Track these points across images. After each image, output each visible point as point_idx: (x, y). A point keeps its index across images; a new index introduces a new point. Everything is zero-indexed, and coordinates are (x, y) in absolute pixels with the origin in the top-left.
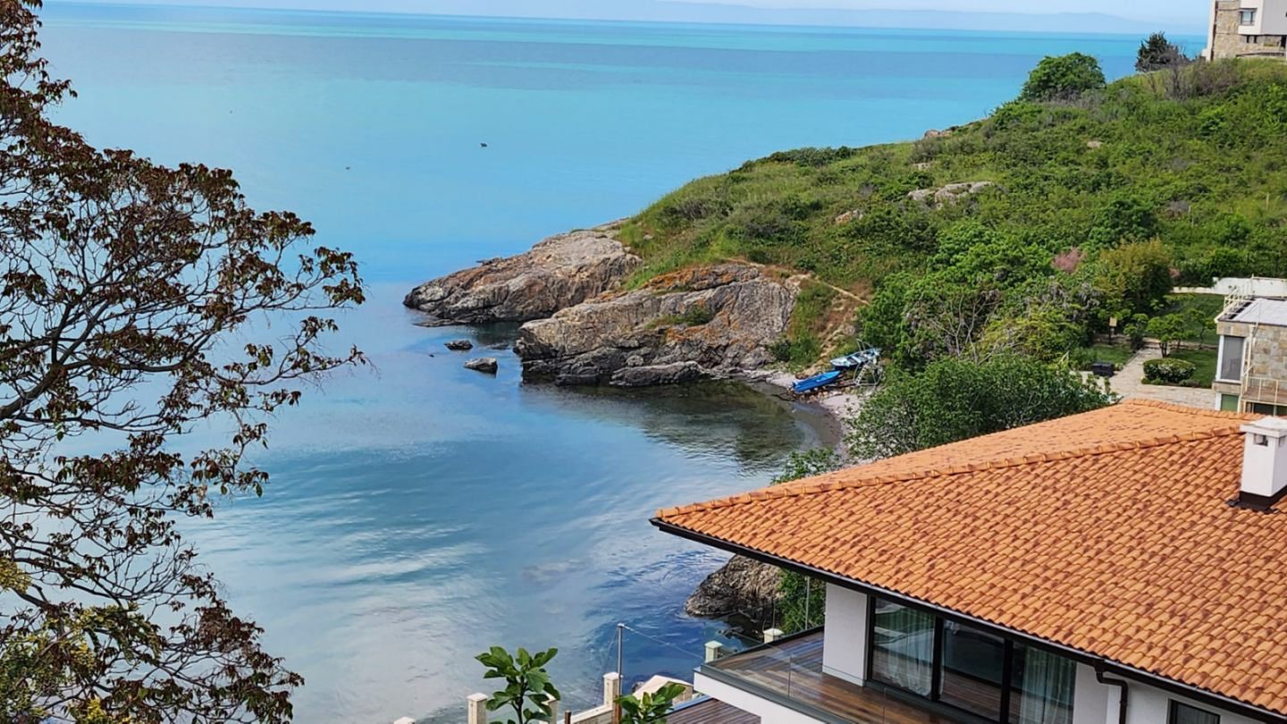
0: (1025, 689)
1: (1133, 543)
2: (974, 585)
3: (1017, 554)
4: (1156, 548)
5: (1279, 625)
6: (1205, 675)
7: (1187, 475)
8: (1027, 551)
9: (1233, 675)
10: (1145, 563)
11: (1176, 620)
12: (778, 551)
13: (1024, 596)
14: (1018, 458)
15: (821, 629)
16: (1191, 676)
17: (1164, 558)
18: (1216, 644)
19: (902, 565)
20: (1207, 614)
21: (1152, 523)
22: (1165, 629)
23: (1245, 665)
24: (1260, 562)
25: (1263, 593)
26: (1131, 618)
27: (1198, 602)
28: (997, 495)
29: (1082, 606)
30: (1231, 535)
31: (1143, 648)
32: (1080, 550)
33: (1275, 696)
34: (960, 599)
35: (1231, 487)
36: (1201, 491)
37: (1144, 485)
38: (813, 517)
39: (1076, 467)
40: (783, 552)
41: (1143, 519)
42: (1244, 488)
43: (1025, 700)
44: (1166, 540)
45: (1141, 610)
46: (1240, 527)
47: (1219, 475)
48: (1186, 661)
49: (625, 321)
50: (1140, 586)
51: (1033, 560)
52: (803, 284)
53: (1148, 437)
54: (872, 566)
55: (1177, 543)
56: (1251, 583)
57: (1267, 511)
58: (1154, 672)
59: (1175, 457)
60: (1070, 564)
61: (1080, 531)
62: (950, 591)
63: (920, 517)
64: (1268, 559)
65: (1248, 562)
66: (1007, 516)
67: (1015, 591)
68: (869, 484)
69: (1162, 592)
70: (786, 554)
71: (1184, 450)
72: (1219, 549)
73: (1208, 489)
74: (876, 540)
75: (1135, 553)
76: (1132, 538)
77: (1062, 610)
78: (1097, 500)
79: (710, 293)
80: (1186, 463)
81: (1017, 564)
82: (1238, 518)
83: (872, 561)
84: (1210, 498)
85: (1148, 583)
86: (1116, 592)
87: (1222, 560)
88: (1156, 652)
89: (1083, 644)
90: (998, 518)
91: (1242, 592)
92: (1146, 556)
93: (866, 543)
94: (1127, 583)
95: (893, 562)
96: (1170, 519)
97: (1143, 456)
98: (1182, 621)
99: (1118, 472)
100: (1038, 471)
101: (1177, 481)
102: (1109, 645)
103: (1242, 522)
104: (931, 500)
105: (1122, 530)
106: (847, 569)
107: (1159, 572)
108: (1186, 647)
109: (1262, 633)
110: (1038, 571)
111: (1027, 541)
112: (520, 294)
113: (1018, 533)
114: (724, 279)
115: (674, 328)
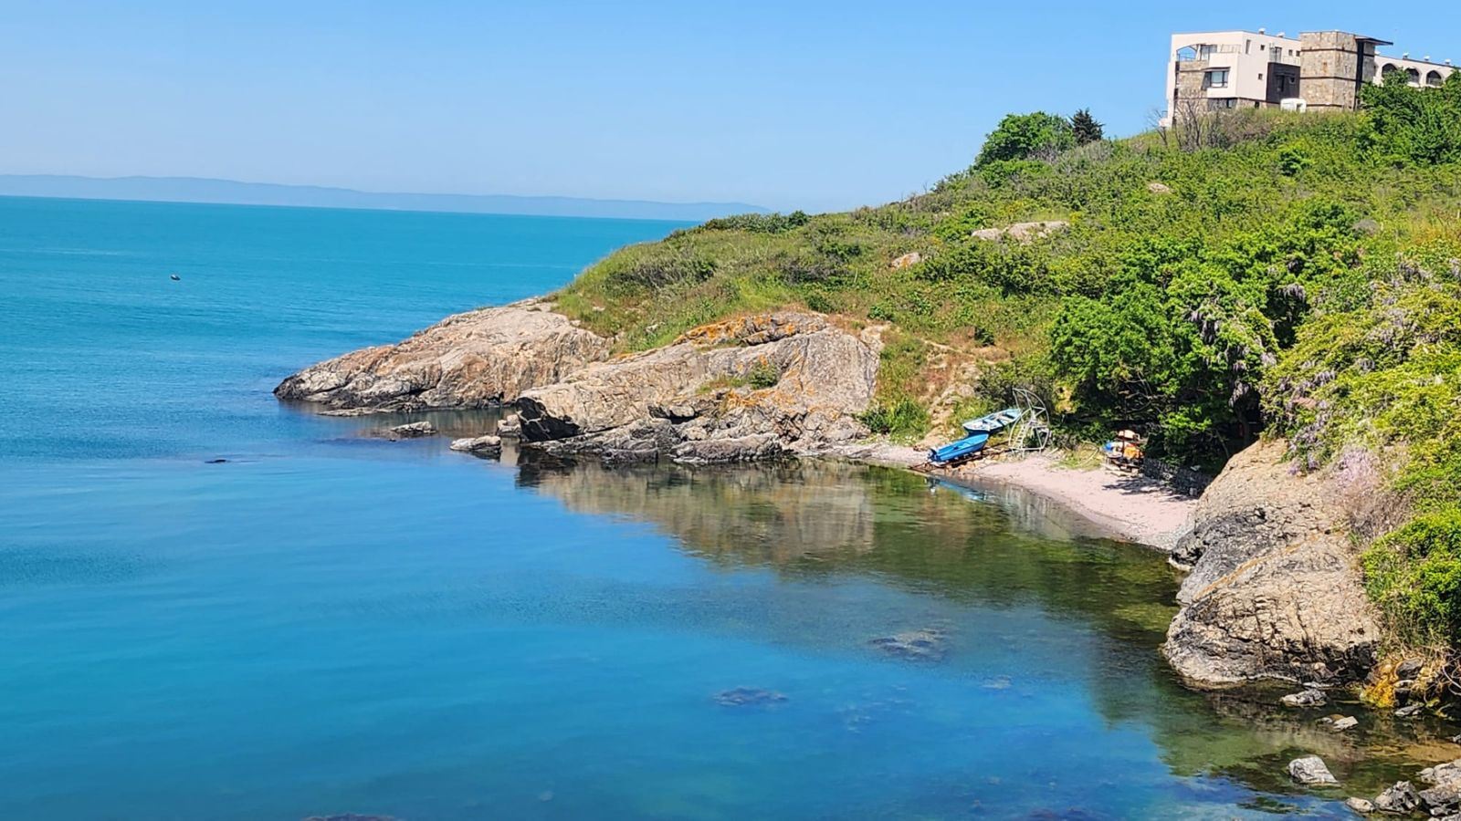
49: (666, 385)
112: (456, 375)
114: (786, 330)
115: (735, 391)
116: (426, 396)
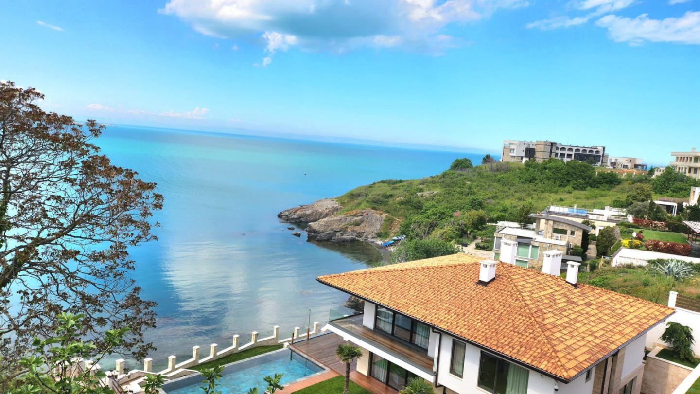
0: (417, 332)
1: (448, 293)
2: (402, 302)
3: (415, 294)
4: (453, 295)
5: (484, 319)
6: (461, 332)
7: (465, 274)
8: (418, 294)
9: (469, 332)
10: (450, 299)
11: (456, 316)
12: (349, 290)
13: (415, 306)
14: (419, 267)
15: (363, 313)
16: (457, 332)
17: (455, 298)
18: (466, 323)
19: (383, 296)
20: (464, 315)
21: (454, 288)
22: (452, 318)
23: (473, 330)
24: (481, 300)
25: (481, 309)
26: (443, 314)
27: (463, 311)
28: (412, 277)
29: (430, 310)
30: (475, 292)
31: (445, 323)
32: (433, 294)
33: (480, 339)
34: (397, 306)
35: (477, 279)
36: (468, 279)
37: (453, 277)
38: (361, 280)
39: (435, 270)
40: (351, 290)
41: (451, 286)
42: (481, 279)
43: (417, 335)
44: (457, 293)
45: (446, 312)
46: (478, 290)
47: (474, 275)
48: (457, 328)
49: (337, 224)
50: (447, 305)
51: (419, 296)
52: (386, 216)
53: (457, 263)
54: (375, 295)
55: (460, 294)
56: (478, 306)
57: (486, 286)
58: (447, 330)
59: (463, 269)
60: (429, 298)
61: (433, 289)
62: (395, 304)
63: (390, 282)
64: (484, 300)
65: (478, 300)
66: (414, 283)
67: (413, 305)
68: (378, 272)
69: (453, 307)
71: (466, 267)
72: (471, 296)
73: (471, 279)
74: (377, 288)
75: (447, 296)
76: (447, 291)
77: (424, 311)
78: (440, 280)
79: (360, 218)
80: (466, 271)
81: (415, 297)
82: (477, 288)
83: (375, 294)
84: (471, 281)
85: (450, 305)
86: (441, 307)
87: (471, 299)
88: (449, 324)
89: (429, 321)
90: (412, 284)
91: (475, 309)
92: (450, 297)
93: (374, 289)
94: (444, 304)
95: (380, 294)
96: (459, 287)
97: (454, 268)
98: (458, 316)
99: (447, 272)
100: (425, 271)
101: (462, 276)
102: (436, 322)
104: (394, 278)
105: (445, 289)
106: (368, 296)
107: (453, 301)
108: (457, 323)
109: (479, 321)
110: (420, 299)
111: (418, 291)
112: (309, 215)
113: (416, 288)
114: (364, 214)
115: (350, 226)
116: (302, 219)
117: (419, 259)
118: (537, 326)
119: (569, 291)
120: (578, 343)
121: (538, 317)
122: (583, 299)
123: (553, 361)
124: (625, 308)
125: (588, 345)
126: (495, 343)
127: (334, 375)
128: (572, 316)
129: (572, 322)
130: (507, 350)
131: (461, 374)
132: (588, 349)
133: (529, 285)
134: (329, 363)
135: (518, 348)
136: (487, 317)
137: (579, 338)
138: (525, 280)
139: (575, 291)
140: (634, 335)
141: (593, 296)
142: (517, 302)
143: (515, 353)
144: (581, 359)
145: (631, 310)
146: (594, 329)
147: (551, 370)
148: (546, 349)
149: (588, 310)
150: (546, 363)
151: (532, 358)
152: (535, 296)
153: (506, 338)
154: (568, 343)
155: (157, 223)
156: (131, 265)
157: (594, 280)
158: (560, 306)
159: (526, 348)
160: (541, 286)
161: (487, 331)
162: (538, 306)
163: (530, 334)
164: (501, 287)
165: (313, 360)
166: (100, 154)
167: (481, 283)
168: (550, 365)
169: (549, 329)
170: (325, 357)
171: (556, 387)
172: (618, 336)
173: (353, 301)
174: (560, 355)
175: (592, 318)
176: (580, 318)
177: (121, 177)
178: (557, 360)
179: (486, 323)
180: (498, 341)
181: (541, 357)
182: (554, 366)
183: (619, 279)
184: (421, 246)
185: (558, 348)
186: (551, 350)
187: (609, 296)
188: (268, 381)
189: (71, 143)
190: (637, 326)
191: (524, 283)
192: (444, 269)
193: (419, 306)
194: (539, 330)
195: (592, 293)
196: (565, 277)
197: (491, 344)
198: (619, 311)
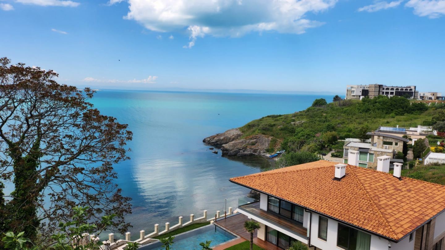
0: (295, 212)
1: (314, 186)
2: (284, 193)
3: (293, 188)
4: (318, 187)
5: (339, 202)
6: (324, 211)
7: (325, 174)
8: (295, 187)
9: (330, 211)
10: (316, 190)
11: (320, 201)
13: (293, 195)
14: (295, 170)
15: (260, 201)
16: (322, 211)
17: (319, 189)
18: (327, 205)
19: (272, 189)
20: (326, 200)
21: (318, 183)
22: (318, 202)
23: (332, 209)
24: (337, 190)
25: (337, 196)
26: (312, 200)
27: (325, 197)
28: (291, 177)
29: (303, 198)
30: (332, 185)
31: (314, 206)
32: (304, 187)
33: (337, 215)
34: (281, 196)
35: (333, 176)
36: (327, 177)
37: (317, 176)
38: (257, 180)
39: (305, 172)
40: (251, 186)
41: (316, 182)
42: (336, 176)
43: (295, 214)
44: (320, 186)
45: (314, 198)
46: (334, 184)
47: (331, 174)
48: (321, 208)
49: (240, 145)
50: (314, 194)
51: (295, 189)
52: (272, 139)
53: (319, 167)
55: (322, 186)
56: (335, 194)
57: (339, 181)
58: (315, 210)
59: (324, 171)
60: (302, 190)
61: (305, 184)
62: (280, 194)
63: (276, 180)
64: (339, 190)
65: (335, 190)
66: (292, 181)
67: (292, 194)
68: (268, 174)
69: (318, 195)
70: (252, 187)
71: (325, 169)
72: (330, 188)
73: (329, 176)
74: (268, 185)
75: (314, 188)
76: (314, 185)
77: (300, 198)
78: (308, 178)
79: (255, 140)
80: (325, 172)
81: (293, 190)
83: (267, 188)
84: (329, 178)
85: (316, 194)
86: (310, 195)
87: (330, 190)
88: (316, 206)
89: (303, 205)
90: (290, 181)
91: (333, 196)
92: (316, 189)
93: (266, 185)
94: (312, 194)
95: (270, 189)
96: (321, 182)
97: (318, 170)
99: (313, 173)
100: (298, 173)
101: (323, 175)
102: (307, 205)
103: (334, 183)
104: (279, 177)
105: (312, 184)
106: (262, 190)
107: (318, 191)
108: (322, 206)
109: (336, 204)
110: (296, 191)
111: (295, 185)
112: (222, 140)
113: (294, 184)
114: (258, 137)
115: (249, 146)
116: (218, 142)
117: (295, 165)
118: (375, 206)
119: (396, 182)
120: (403, 216)
121: (376, 200)
122: (406, 187)
123: (387, 228)
124: (434, 192)
125: (410, 217)
126: (347, 218)
127: (243, 241)
128: (399, 199)
129: (398, 203)
130: (356, 222)
131: (326, 239)
132: (410, 220)
133: (368, 179)
134: (240, 233)
135: (363, 220)
136: (341, 201)
137: (404, 213)
138: (366, 176)
139: (400, 182)
140: (441, 209)
141: (412, 185)
142: (361, 190)
143: (361, 224)
144: (406, 226)
145: (439, 193)
146: (414, 207)
147: (386, 234)
148: (382, 221)
149: (409, 194)
150: (382, 230)
151: (373, 227)
152: (373, 186)
153: (354, 215)
154: (397, 216)
155: (130, 149)
156: (115, 175)
157: (412, 174)
158: (390, 192)
159: (368, 220)
160: (377, 180)
161: (341, 210)
162: (375, 193)
163: (371, 211)
164: (350, 181)
165: (229, 231)
166: (94, 108)
167: (336, 179)
168: (385, 231)
169: (383, 208)
170: (237, 229)
171: (390, 245)
172: (430, 211)
173: (253, 194)
174: (391, 224)
175: (412, 200)
176: (404, 200)
177: (107, 122)
178: (389, 227)
179: (341, 205)
180: (349, 217)
181: (378, 226)
182: (387, 232)
183: (430, 173)
184: (295, 157)
185: (389, 220)
186: (385, 221)
187: (423, 184)
188: (202, 246)
189: (76, 102)
190: (443, 204)
191: (365, 178)
192: (311, 171)
193: (296, 195)
194: (376, 208)
195: (411, 183)
196: (392, 173)
197: (345, 219)
198: (430, 194)
